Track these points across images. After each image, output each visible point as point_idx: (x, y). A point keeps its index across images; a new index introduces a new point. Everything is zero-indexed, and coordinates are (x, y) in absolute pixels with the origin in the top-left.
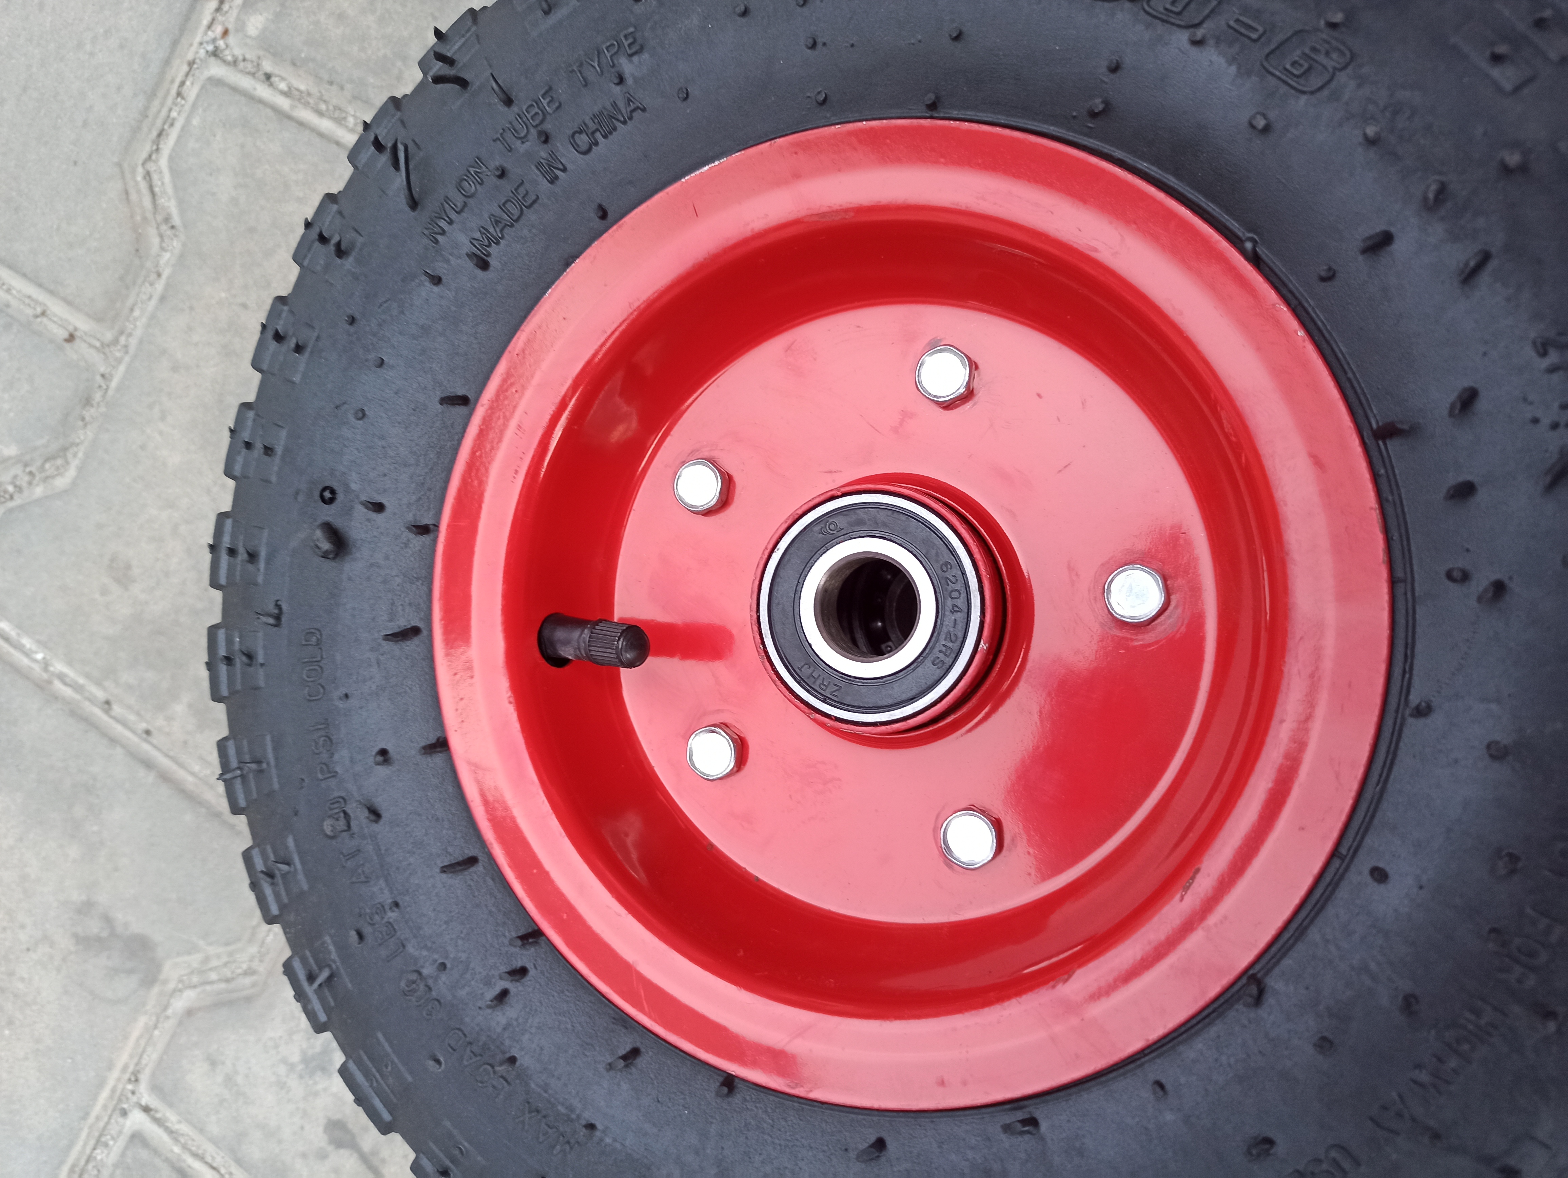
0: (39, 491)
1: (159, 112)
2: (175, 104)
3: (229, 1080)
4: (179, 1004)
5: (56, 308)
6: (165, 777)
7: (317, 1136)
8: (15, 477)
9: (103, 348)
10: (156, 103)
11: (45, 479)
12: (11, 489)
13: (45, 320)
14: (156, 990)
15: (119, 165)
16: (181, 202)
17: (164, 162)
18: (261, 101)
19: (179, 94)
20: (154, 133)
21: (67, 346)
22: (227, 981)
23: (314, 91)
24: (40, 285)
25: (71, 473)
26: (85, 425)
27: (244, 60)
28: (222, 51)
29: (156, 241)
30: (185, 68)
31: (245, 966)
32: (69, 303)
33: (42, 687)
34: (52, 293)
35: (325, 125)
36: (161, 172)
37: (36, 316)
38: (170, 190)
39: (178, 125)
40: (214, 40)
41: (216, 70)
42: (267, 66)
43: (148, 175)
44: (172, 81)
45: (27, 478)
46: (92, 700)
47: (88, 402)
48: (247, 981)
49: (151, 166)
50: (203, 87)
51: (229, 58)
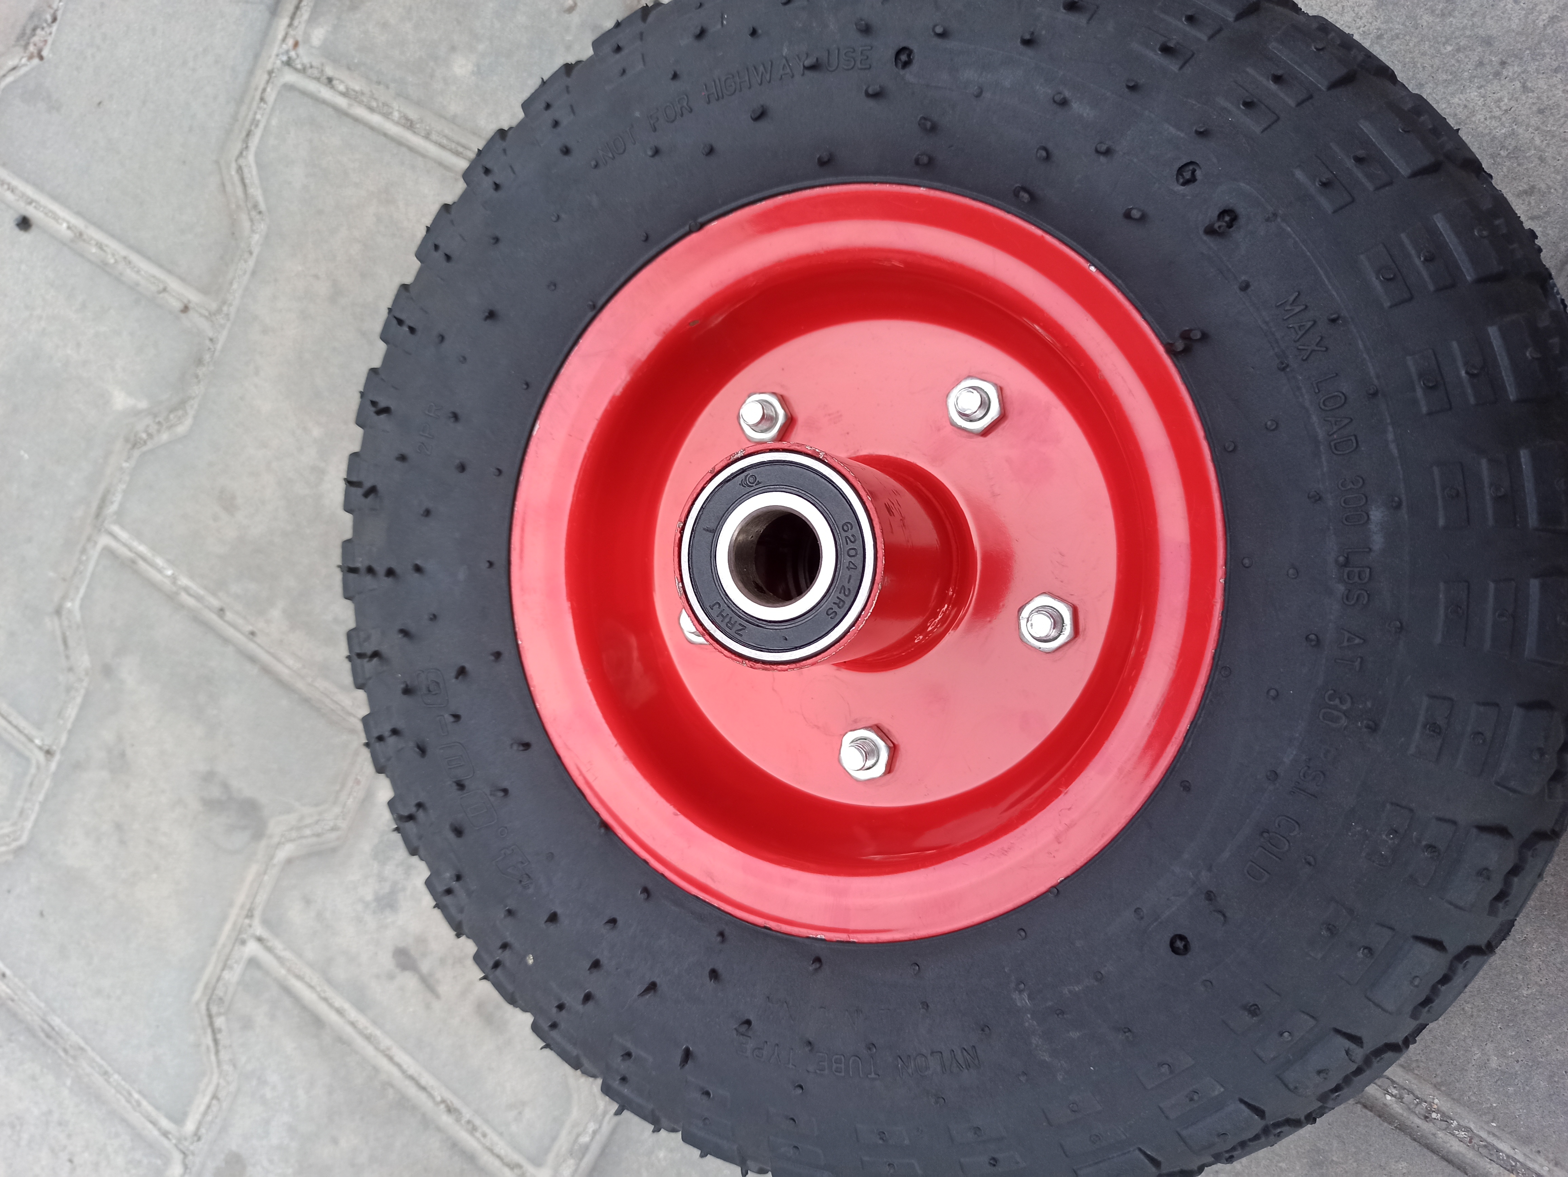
0: (165, 437)
1: (247, 115)
2: (259, 108)
3: (320, 916)
4: (282, 854)
5: (174, 285)
6: (266, 670)
7: (387, 961)
8: (148, 426)
9: (210, 316)
10: (244, 108)
11: (170, 427)
12: (144, 436)
13: (165, 295)
14: (263, 843)
15: (217, 162)
16: (265, 191)
17: (251, 157)
18: (324, 102)
19: (262, 99)
20: (244, 134)
21: (183, 315)
22: (318, 835)
23: (366, 90)
24: (161, 266)
25: (188, 422)
26: (199, 382)
27: (311, 67)
28: (294, 60)
29: (247, 224)
30: (266, 77)
31: (331, 824)
32: (182, 279)
33: (171, 598)
34: (170, 272)
35: (376, 119)
36: (250, 167)
37: (159, 292)
38: (256, 181)
39: (262, 126)
40: (287, 52)
41: (290, 77)
42: (329, 71)
43: (240, 169)
44: (256, 89)
45: (156, 427)
46: (209, 608)
47: (200, 362)
48: (333, 835)
49: (242, 162)
50: (279, 93)
51: (299, 66)
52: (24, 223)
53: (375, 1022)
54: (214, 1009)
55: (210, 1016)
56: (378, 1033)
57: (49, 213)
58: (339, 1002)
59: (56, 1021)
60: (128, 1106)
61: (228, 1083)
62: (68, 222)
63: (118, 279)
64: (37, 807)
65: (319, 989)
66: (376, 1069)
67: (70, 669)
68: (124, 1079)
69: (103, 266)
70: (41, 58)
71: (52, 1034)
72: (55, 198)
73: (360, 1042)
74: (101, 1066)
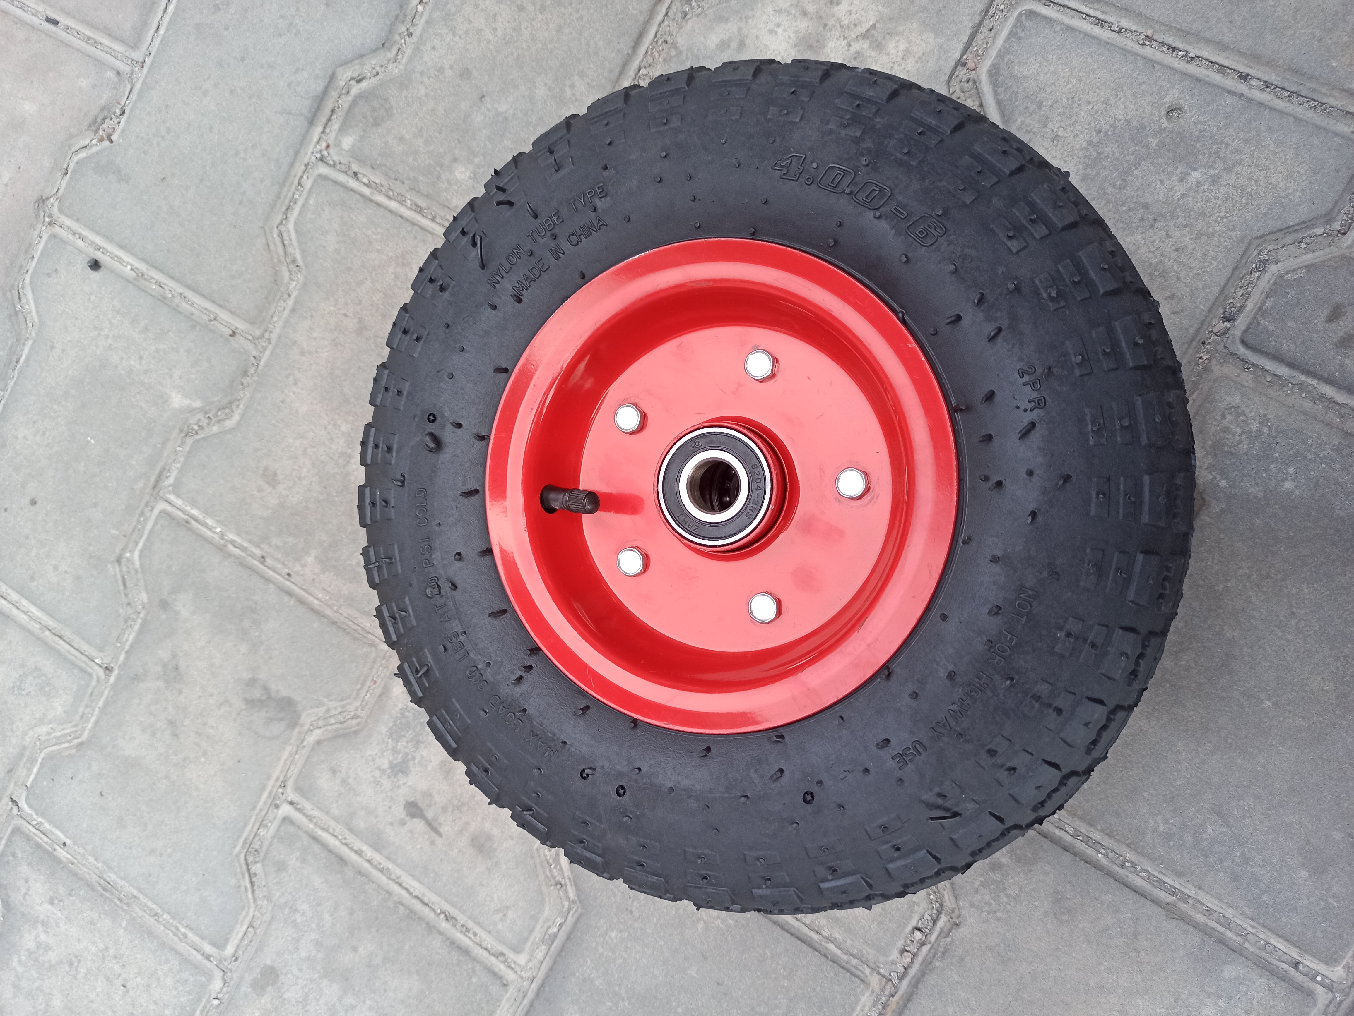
0: (215, 429)
1: (287, 195)
2: (297, 190)
3: (344, 782)
4: (311, 739)
5: (224, 315)
6: (301, 601)
7: (399, 812)
8: (199, 420)
9: (254, 340)
10: (285, 189)
11: (219, 421)
12: (196, 427)
13: (216, 323)
14: (297, 730)
15: (263, 228)
16: (303, 252)
17: (291, 226)
18: (352, 190)
19: (299, 184)
20: (284, 208)
21: (231, 338)
22: (341, 723)
23: (385, 184)
24: (214, 302)
25: (236, 417)
26: (244, 389)
27: (340, 163)
28: (326, 158)
29: (286, 274)
30: (303, 168)
31: (352, 714)
32: (232, 313)
33: (221, 549)
34: (221, 306)
35: (393, 205)
36: (289, 232)
37: (210, 321)
38: (295, 243)
39: (300, 203)
40: (321, 151)
41: (323, 170)
42: (355, 168)
43: (280, 234)
44: (295, 176)
45: (207, 421)
46: (253, 556)
47: (245, 374)
48: (354, 722)
49: (282, 228)
50: (315, 181)
51: (331, 162)
52: (95, 265)
53: (388, 858)
54: (251, 859)
55: (247, 865)
56: (390, 866)
57: (113, 257)
58: (358, 845)
59: (112, 877)
60: (176, 938)
61: (262, 914)
62: (131, 265)
63: (176, 310)
64: (97, 711)
65: (340, 837)
66: (389, 893)
67: (129, 604)
68: (173, 918)
69: (163, 300)
70: (111, 141)
71: (108, 887)
72: (121, 247)
73: (375, 874)
74: (152, 909)
